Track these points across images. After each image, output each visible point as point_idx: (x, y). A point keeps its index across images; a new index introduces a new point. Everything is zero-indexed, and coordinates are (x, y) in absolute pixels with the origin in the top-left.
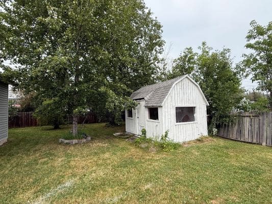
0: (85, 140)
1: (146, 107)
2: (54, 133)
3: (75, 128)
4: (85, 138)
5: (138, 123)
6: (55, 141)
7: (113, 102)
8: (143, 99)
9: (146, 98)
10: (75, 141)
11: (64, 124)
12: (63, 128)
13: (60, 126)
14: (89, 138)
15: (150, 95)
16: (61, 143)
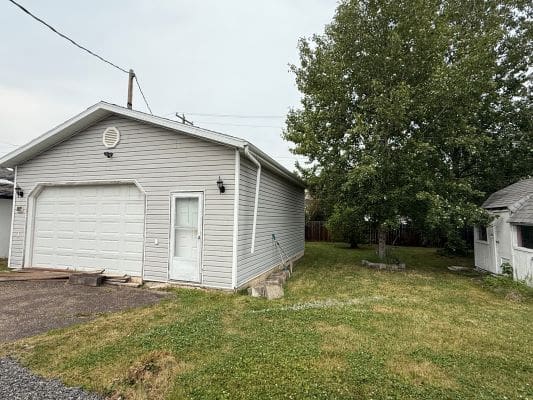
0: (396, 267)
1: (511, 223)
2: (352, 253)
3: (382, 249)
4: (398, 264)
5: (499, 252)
6: (357, 262)
7: (439, 214)
8: (506, 208)
9: (512, 208)
10: (382, 266)
11: (364, 243)
12: (363, 249)
13: (359, 245)
14: (403, 266)
15: (522, 201)
16: (365, 265)
